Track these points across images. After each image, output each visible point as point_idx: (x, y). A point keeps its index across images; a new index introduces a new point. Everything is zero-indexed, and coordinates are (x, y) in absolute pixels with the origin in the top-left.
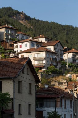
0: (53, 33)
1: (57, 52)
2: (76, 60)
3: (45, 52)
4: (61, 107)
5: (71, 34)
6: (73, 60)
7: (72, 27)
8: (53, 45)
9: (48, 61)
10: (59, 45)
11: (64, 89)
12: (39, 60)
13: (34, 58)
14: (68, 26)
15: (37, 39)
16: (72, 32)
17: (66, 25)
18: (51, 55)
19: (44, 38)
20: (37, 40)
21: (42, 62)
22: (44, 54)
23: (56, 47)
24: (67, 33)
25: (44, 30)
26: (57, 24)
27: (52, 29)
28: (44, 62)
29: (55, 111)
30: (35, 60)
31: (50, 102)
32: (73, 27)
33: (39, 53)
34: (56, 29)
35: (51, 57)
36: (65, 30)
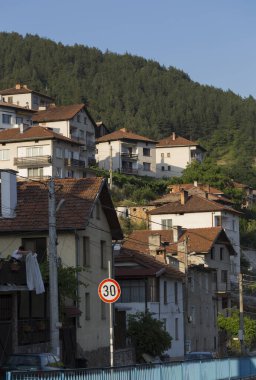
0: (34, 71)
1: (78, 138)
2: (131, 163)
3: (50, 142)
4: (158, 300)
5: (94, 75)
6: (124, 163)
7: (96, 52)
8: (67, 120)
9: (58, 169)
10: (82, 120)
11: (154, 255)
12: (33, 166)
13: (16, 159)
14: (84, 50)
15: (6, 98)
16: (96, 68)
17: (76, 45)
18: (66, 151)
19: (29, 95)
20: (6, 100)
21: (42, 172)
22: (46, 149)
23: (76, 124)
24: (78, 71)
25: (8, 61)
26: (48, 44)
27: (32, 59)
28: (48, 171)
29: (147, 310)
30: (21, 167)
31: (130, 287)
32: (100, 53)
33: (33, 143)
34: (45, 59)
35: (68, 155)
36: (73, 62)
